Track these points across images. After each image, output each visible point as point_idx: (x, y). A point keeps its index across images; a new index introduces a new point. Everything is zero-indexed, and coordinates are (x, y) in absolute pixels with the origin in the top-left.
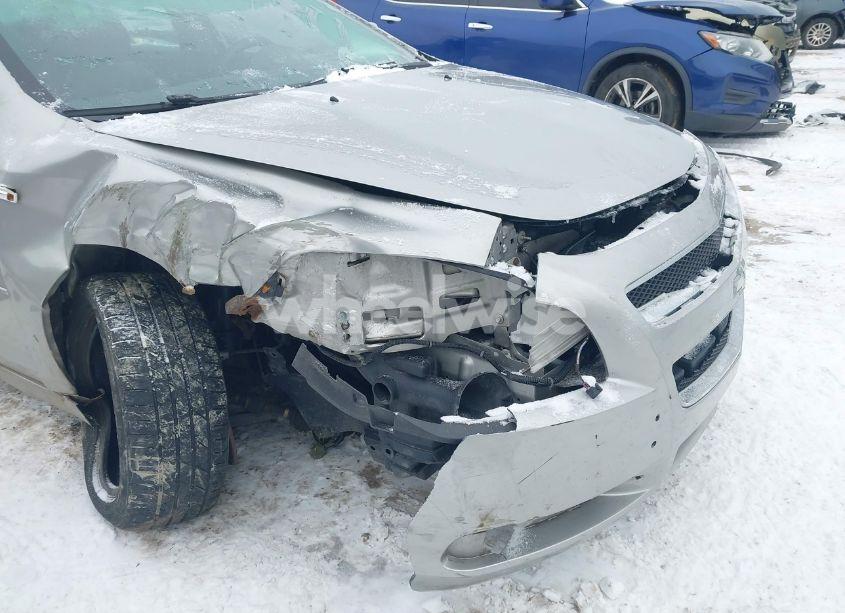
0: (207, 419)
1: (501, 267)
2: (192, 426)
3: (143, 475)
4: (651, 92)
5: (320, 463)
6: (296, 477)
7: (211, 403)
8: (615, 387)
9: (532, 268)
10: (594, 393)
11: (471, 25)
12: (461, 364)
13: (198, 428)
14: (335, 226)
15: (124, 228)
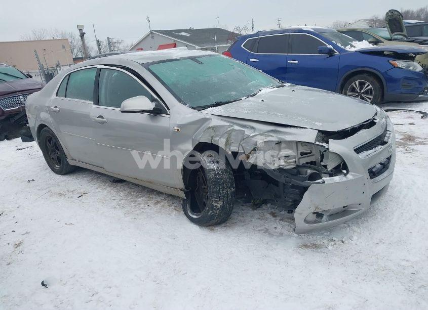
0: (231, 190)
1: (317, 143)
2: (227, 192)
3: (215, 204)
4: (368, 85)
5: (255, 211)
6: (249, 215)
7: (232, 186)
8: (352, 175)
9: (327, 142)
10: (345, 175)
11: (289, 62)
12: (306, 172)
13: (229, 192)
14: (272, 134)
15: (212, 137)
